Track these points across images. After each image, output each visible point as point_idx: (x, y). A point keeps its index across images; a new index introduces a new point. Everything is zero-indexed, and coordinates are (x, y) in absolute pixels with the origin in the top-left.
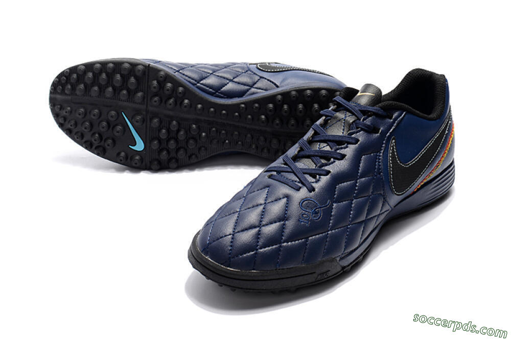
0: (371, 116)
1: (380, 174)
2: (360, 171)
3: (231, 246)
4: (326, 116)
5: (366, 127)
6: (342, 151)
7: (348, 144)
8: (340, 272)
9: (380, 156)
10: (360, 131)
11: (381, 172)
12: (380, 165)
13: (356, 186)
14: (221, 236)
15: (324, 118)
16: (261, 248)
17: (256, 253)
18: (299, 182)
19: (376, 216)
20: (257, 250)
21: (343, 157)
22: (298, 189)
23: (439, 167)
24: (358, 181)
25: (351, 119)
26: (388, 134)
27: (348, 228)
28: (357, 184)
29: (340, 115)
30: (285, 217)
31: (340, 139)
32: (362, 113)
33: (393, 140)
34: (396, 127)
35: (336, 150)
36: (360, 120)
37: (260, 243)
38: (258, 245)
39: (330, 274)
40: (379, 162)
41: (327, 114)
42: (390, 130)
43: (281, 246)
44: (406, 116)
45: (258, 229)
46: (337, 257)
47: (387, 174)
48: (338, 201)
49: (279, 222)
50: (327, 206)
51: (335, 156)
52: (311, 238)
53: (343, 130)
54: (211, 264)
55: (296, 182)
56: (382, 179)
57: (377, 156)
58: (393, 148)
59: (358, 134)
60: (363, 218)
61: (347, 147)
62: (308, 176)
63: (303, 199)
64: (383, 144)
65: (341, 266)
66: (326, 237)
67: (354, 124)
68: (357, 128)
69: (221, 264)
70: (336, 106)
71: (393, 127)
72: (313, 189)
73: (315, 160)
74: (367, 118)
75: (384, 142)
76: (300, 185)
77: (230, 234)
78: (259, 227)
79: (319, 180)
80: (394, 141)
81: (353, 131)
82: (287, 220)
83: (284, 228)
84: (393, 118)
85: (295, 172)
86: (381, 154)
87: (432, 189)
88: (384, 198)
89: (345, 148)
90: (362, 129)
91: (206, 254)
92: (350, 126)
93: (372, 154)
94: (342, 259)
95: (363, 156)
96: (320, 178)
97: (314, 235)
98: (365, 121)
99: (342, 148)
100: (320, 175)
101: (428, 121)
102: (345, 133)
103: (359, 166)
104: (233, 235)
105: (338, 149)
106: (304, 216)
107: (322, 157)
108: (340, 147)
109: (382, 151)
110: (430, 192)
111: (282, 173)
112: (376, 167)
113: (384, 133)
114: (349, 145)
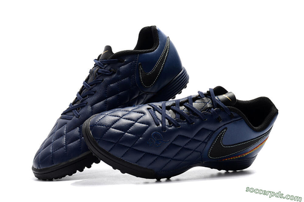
55: (159, 120)
80: (225, 130)
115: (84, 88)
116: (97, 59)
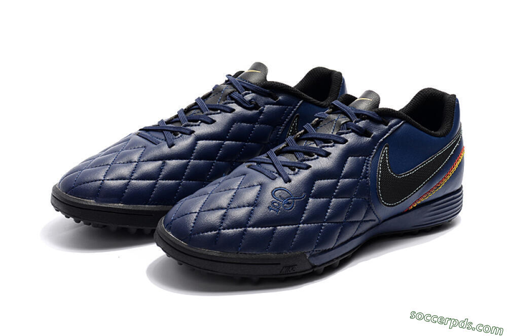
0: (364, 120)
1: (366, 178)
2: (343, 172)
3: (194, 223)
4: (319, 118)
5: (357, 129)
6: (328, 150)
7: (335, 143)
8: (309, 270)
9: (368, 160)
10: (350, 132)
11: (368, 177)
12: (367, 170)
13: (337, 185)
14: (186, 213)
15: (317, 119)
16: (224, 229)
17: (218, 233)
18: (276, 173)
19: (358, 222)
20: (220, 230)
21: (327, 154)
22: (274, 179)
23: (440, 188)
24: (341, 180)
25: (343, 120)
26: (381, 140)
27: (323, 225)
28: (339, 184)
29: (333, 117)
30: (255, 203)
31: (328, 137)
32: (356, 116)
33: (386, 146)
34: (391, 134)
35: (321, 147)
36: (352, 122)
37: (224, 225)
38: (221, 226)
39: (297, 269)
40: (367, 167)
41: (320, 116)
42: (383, 137)
43: (245, 230)
44: (404, 125)
45: (225, 211)
46: (307, 252)
47: (374, 180)
48: (315, 196)
49: (248, 206)
50: (301, 199)
51: (319, 153)
52: (279, 227)
53: (333, 130)
54: (172, 239)
55: (273, 172)
56: (368, 184)
57: (366, 160)
58: (385, 155)
59: (348, 135)
60: (341, 219)
61: (334, 146)
62: (287, 168)
63: (276, 188)
64: (374, 149)
65: (311, 264)
66: (296, 229)
67: (345, 125)
68: (348, 129)
69: (182, 240)
70: (331, 110)
71: (387, 135)
72: (290, 181)
73: (298, 156)
74: (360, 121)
75: (376, 147)
76: (277, 175)
77: (195, 213)
78: (226, 208)
79: (297, 173)
80: (386, 148)
81: (343, 131)
82: (256, 206)
83: (251, 213)
84: (389, 124)
85: (275, 163)
86: (371, 159)
87: (431, 211)
88: (369, 205)
89: (331, 146)
90: (353, 131)
91: (169, 229)
92: (341, 126)
93: (360, 157)
94: (312, 256)
95: (350, 158)
96: (298, 171)
97: (283, 225)
98: (357, 124)
99: (328, 146)
100: (300, 168)
101: (430, 136)
102: (335, 133)
103: (344, 167)
104: (198, 213)
105: (324, 147)
106: (275, 204)
107: (305, 153)
108: (326, 145)
109: (372, 156)
110: (428, 214)
111: (262, 165)
112: (363, 171)
113: (376, 139)
114: (336, 145)
115: (195, 107)
116: (233, 75)
